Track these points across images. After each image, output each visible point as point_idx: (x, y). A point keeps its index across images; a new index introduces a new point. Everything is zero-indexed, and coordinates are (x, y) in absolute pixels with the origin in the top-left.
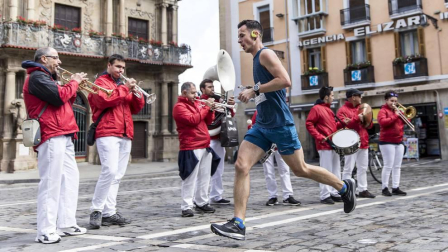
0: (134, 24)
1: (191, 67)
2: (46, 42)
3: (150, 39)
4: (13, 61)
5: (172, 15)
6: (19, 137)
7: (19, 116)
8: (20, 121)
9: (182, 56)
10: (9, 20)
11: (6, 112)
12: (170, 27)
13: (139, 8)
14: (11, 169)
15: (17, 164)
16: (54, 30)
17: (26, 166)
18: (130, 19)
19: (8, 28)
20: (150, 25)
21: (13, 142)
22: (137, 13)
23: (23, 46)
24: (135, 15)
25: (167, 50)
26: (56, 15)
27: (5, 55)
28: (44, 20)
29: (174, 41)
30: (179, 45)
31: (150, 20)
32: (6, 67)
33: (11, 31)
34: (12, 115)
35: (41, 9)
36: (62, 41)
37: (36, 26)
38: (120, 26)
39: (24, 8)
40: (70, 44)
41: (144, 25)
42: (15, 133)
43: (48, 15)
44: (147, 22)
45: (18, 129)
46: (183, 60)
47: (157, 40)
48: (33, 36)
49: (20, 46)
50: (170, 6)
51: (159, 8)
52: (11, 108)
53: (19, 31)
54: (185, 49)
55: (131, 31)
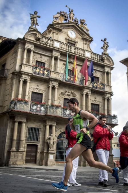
0: (94, 106)
1: (117, 125)
2: (61, 113)
3: (100, 113)
4: (48, 121)
5: (109, 102)
6: (50, 152)
7: (50, 143)
8: (50, 145)
9: (113, 120)
10: (48, 105)
11: (45, 141)
12: (108, 107)
13: (95, 99)
14: (46, 165)
15: (49, 163)
16: (63, 109)
17: (52, 164)
18: (92, 104)
19: (48, 108)
20: (100, 106)
21: (48, 153)
22: (95, 101)
23: (53, 115)
24: (94, 102)
25: (107, 117)
26: (64, 102)
27: (46, 119)
28: (60, 104)
29: (110, 113)
30: (112, 115)
31: (100, 104)
32: (46, 123)
33: (48, 109)
34: (47, 143)
35: (59, 100)
36: (66, 113)
37: (57, 107)
38: (88, 107)
39: (53, 100)
40: (69, 114)
41: (97, 107)
42: (48, 150)
43: (61, 103)
44: (98, 105)
45: (50, 149)
46: (114, 121)
47: (103, 113)
48: (56, 111)
49: (51, 115)
50: (108, 98)
51: (104, 99)
52: (47, 140)
53: (51, 109)
54: (115, 117)
55: (92, 109)
